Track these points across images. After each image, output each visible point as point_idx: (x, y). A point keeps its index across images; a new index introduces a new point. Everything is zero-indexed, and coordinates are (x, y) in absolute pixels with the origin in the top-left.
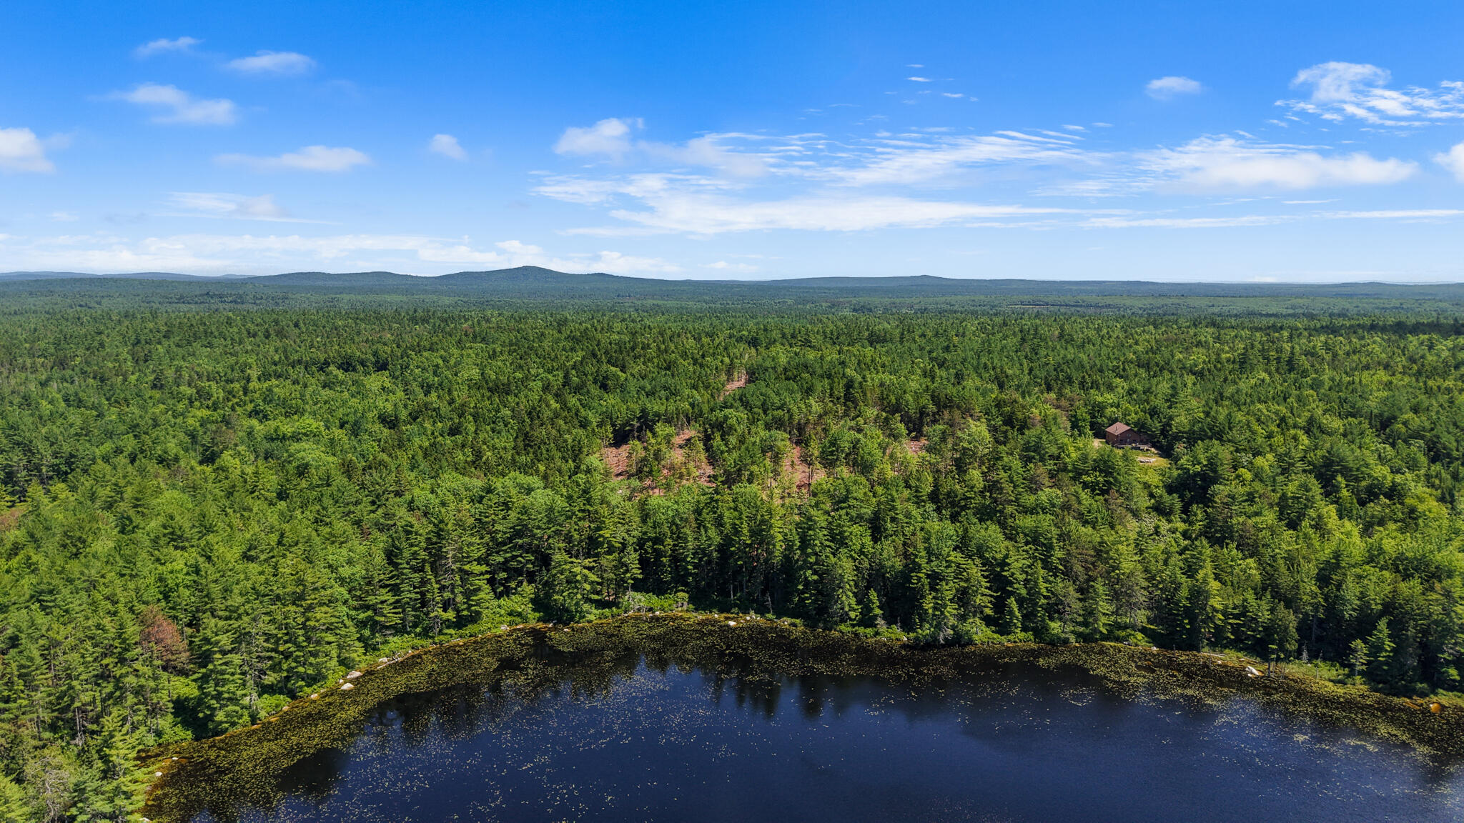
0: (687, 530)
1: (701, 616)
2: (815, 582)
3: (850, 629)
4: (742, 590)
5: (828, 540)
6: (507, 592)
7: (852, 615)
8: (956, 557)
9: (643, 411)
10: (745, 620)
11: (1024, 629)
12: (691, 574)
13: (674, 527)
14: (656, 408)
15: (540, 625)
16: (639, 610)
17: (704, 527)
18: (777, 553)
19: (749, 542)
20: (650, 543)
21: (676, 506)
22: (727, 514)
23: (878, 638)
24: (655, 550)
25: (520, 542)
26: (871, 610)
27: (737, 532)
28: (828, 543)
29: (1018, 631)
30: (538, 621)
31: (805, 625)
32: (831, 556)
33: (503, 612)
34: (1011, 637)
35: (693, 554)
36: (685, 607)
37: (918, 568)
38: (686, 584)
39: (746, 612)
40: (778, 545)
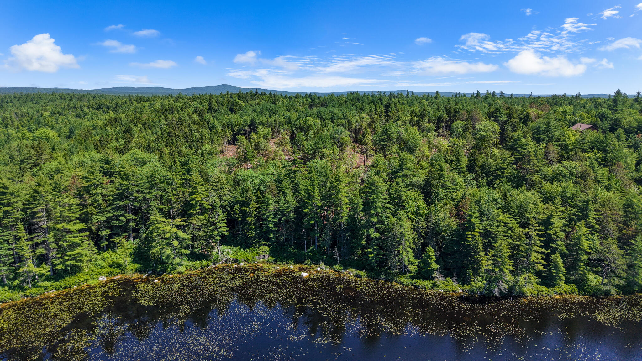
0: (268, 195)
1: (279, 267)
2: (377, 239)
3: (409, 281)
4: (314, 244)
5: (389, 203)
6: (112, 246)
7: (411, 268)
8: (504, 218)
9: (253, 121)
10: (316, 271)
11: (567, 282)
12: (272, 231)
13: (259, 193)
14: (261, 120)
15: (137, 276)
16: (226, 261)
17: (283, 192)
18: (344, 214)
19: (320, 204)
20: (238, 206)
21: (262, 177)
22: (302, 182)
23: (436, 289)
24: (242, 212)
25: (121, 203)
26: (428, 264)
27: (310, 196)
28: (388, 206)
29: (562, 283)
30: (136, 272)
31: (368, 277)
32: (392, 217)
33: (104, 264)
34: (556, 289)
35: (274, 215)
36: (266, 259)
37: (472, 227)
38: (268, 239)
39: (317, 264)
40: (345, 207)
